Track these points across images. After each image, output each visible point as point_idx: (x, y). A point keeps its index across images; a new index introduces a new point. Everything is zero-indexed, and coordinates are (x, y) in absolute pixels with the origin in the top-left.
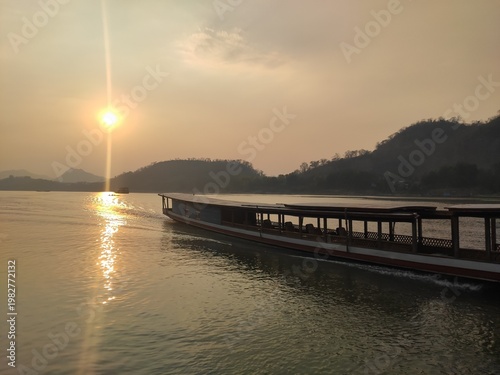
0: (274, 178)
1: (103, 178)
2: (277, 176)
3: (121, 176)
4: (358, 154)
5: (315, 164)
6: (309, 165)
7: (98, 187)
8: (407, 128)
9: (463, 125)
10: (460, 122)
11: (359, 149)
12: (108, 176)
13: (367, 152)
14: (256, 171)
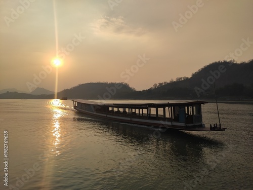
0: (140, 92)
1: (54, 92)
2: (142, 90)
3: (63, 91)
4: (183, 79)
5: (161, 84)
6: (158, 85)
7: (51, 97)
8: (208, 66)
9: (236, 64)
10: (235, 62)
11: (183, 77)
12: (56, 91)
13: (187, 78)
14: (131, 88)
